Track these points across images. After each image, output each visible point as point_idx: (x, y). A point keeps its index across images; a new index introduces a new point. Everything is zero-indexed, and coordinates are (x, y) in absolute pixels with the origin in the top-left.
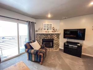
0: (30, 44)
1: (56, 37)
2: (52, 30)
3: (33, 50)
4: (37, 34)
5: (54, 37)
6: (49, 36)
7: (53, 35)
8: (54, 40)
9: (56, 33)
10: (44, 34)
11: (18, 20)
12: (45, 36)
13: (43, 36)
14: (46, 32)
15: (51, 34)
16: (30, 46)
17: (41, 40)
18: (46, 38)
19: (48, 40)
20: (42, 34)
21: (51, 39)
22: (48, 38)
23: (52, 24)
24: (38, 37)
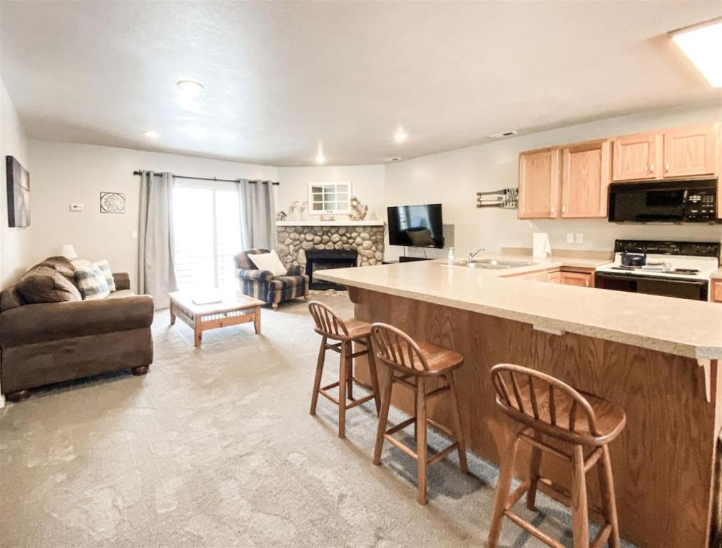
0: (249, 255)
1: (367, 243)
2: (350, 210)
3: (255, 271)
4: (286, 227)
5: (359, 240)
6: (336, 237)
7: (354, 235)
8: (359, 257)
9: (366, 222)
10: (312, 227)
11: (215, 180)
12: (317, 239)
13: (310, 237)
14: (322, 219)
15: (346, 227)
16: (250, 262)
17: (302, 252)
18: (321, 247)
19: (333, 256)
20: (304, 227)
21: (343, 251)
22: (330, 246)
23: (348, 183)
24: (289, 241)
